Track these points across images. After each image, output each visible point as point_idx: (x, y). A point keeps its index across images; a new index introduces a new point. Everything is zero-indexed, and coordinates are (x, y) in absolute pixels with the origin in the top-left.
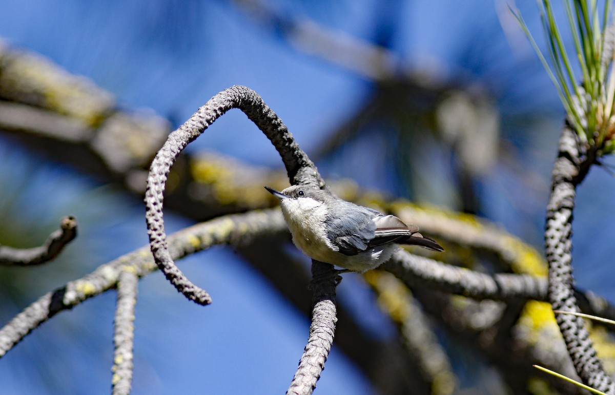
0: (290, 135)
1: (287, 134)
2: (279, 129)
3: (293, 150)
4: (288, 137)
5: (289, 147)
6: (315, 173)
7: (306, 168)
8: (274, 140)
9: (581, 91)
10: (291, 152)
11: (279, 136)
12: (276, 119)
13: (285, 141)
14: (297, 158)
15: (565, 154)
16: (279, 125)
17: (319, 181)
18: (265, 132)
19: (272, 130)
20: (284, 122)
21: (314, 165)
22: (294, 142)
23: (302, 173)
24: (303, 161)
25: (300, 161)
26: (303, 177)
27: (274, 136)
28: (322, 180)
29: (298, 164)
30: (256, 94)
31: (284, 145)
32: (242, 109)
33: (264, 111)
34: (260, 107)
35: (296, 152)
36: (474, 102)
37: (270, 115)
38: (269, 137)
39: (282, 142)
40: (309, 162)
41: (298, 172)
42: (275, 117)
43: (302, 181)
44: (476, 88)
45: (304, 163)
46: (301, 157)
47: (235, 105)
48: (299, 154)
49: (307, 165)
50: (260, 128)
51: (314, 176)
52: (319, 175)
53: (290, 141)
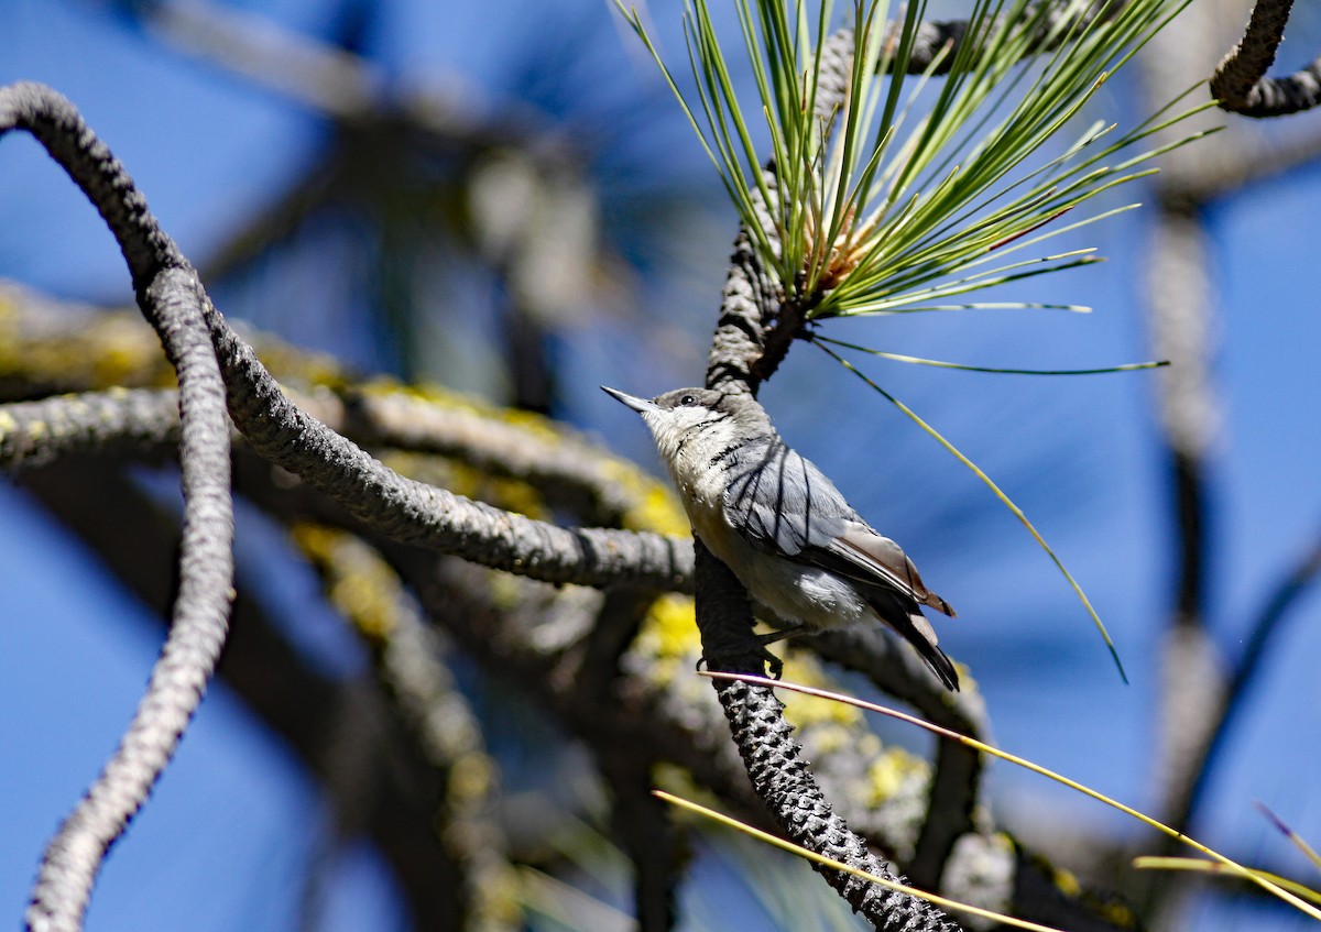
0: (140, 197)
1: (132, 194)
2: (116, 182)
3: (146, 230)
4: (136, 200)
5: (136, 223)
6: (192, 282)
7: (172, 271)
8: (104, 208)
9: (767, 178)
10: (142, 235)
11: (114, 199)
12: (110, 160)
13: (128, 211)
14: (155, 251)
15: (733, 320)
16: (115, 174)
17: (201, 301)
18: (85, 188)
19: (101, 184)
20: (127, 168)
21: (189, 266)
22: (148, 212)
23: (163, 281)
24: (167, 256)
25: (160, 255)
26: (166, 289)
27: (105, 197)
28: (208, 299)
29: (155, 260)
30: (66, 106)
31: (126, 218)
32: (37, 134)
33: (84, 141)
34: (74, 131)
35: (151, 236)
36: (545, 174)
37: (97, 151)
38: (94, 201)
39: (121, 212)
40: (180, 258)
41: (156, 278)
42: (107, 156)
43: (163, 297)
44: (550, 143)
45: (169, 260)
46: (163, 246)
47: (21, 123)
48: (159, 240)
49: (176, 265)
50: (76, 179)
51: (190, 288)
52: (201, 287)
53: (140, 210)
